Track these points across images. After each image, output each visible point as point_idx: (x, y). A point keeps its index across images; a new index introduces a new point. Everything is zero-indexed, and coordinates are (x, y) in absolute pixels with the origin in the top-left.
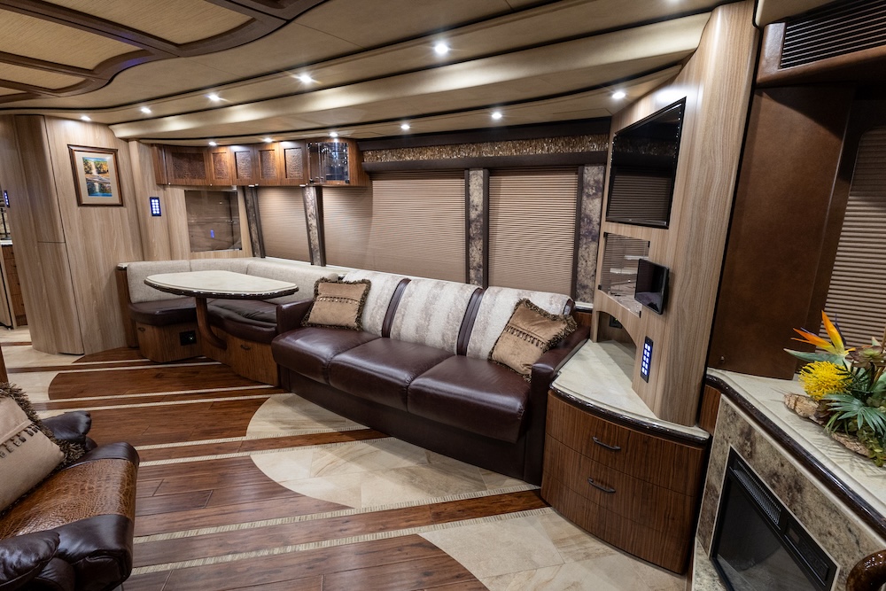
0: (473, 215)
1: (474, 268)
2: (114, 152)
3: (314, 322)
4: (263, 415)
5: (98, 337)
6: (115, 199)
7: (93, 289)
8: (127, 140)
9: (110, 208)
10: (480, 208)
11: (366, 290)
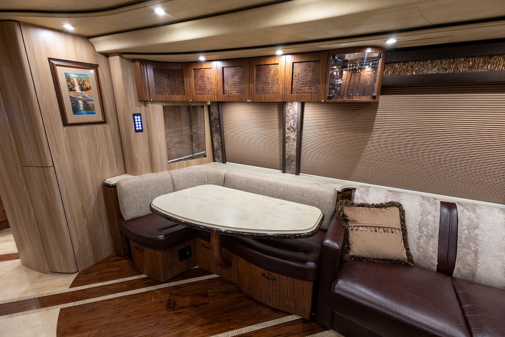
2: (95, 67)
5: (90, 253)
7: (83, 207)
8: (107, 55)
9: (95, 126)
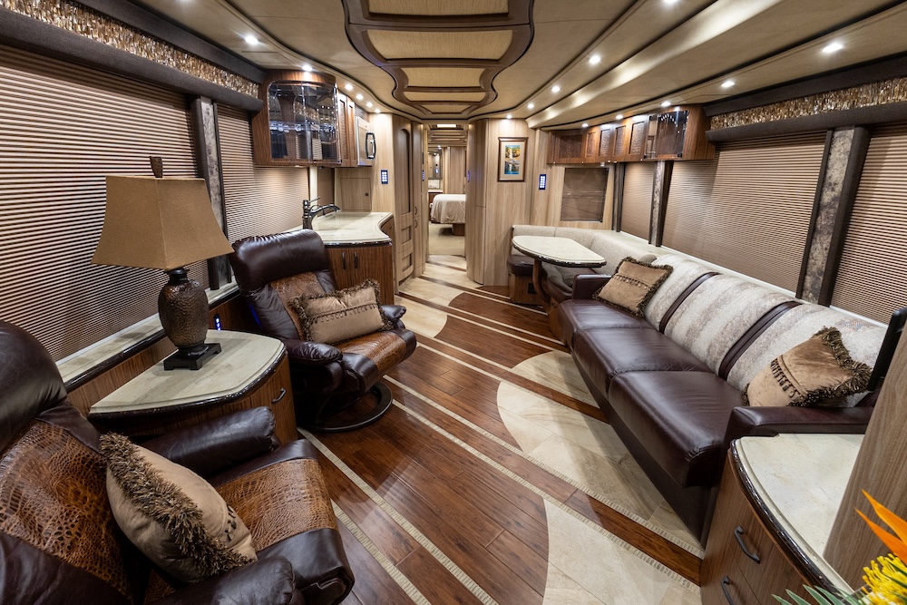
0: (828, 197)
1: (813, 274)
2: (525, 140)
3: (602, 297)
4: (536, 362)
5: (493, 275)
6: (519, 177)
7: (495, 242)
8: (534, 129)
9: (516, 183)
10: (839, 188)
11: (664, 277)
